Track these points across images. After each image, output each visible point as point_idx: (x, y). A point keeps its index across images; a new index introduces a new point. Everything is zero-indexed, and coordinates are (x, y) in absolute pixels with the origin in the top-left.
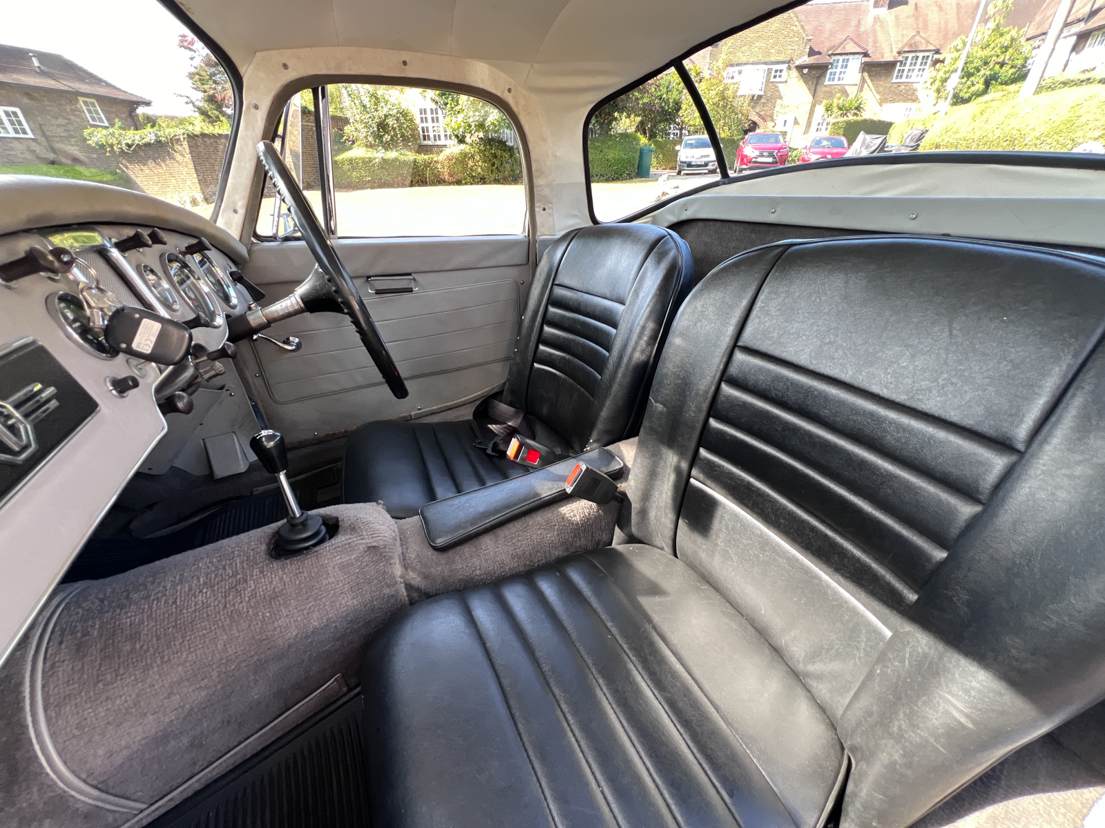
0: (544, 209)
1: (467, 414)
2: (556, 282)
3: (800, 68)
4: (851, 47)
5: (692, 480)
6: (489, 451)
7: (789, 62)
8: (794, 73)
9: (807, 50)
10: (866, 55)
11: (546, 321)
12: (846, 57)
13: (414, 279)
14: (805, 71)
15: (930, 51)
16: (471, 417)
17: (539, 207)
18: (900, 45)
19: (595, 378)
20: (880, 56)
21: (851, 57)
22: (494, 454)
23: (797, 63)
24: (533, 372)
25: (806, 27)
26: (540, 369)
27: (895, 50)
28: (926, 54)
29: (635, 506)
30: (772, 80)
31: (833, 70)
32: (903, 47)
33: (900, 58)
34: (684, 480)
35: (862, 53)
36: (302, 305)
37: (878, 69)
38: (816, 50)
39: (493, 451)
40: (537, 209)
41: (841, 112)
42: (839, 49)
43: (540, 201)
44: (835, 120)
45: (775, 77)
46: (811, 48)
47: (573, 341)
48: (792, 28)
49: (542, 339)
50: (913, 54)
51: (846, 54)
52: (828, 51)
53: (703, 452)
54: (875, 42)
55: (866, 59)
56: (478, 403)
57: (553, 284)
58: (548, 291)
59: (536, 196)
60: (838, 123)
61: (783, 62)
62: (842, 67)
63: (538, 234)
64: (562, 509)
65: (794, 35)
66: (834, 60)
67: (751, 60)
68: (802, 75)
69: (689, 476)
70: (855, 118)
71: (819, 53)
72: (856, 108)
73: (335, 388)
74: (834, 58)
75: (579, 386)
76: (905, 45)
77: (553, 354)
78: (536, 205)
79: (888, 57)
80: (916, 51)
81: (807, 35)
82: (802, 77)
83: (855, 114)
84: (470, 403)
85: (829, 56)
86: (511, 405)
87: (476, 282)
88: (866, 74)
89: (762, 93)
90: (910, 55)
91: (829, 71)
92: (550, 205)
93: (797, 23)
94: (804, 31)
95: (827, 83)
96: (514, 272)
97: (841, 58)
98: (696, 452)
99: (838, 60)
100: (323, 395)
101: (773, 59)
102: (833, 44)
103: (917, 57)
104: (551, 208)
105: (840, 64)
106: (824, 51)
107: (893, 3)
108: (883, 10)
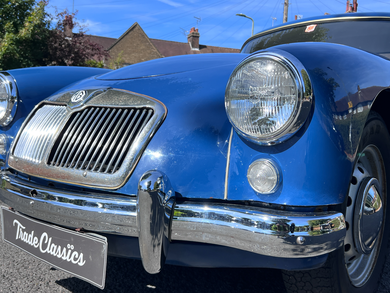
25: (160, 51)
81: (161, 55)
107: (201, 47)
108: (197, 49)
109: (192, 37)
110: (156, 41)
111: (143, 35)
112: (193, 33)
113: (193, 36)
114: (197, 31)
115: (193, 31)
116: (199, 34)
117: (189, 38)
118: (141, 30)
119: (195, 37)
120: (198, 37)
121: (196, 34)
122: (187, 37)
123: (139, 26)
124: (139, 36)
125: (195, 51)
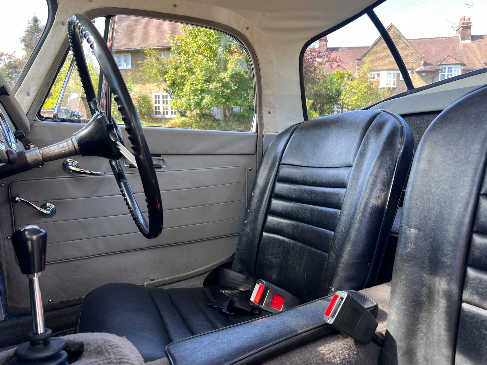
0: (270, 113)
1: (198, 283)
2: (282, 163)
3: (419, 73)
4: (451, 61)
5: (465, 306)
6: (225, 310)
7: (411, 69)
8: (416, 76)
9: (422, 63)
10: (463, 65)
11: (274, 195)
12: (450, 66)
13: (163, 160)
14: (424, 74)
16: (202, 286)
17: (266, 110)
18: (485, 60)
19: (328, 235)
20: (473, 66)
21: (453, 66)
22: (229, 313)
23: (417, 70)
24: (262, 241)
25: (419, 51)
26: (268, 237)
27: (483, 63)
29: (400, 345)
31: (443, 74)
34: (455, 307)
35: (461, 64)
36: (77, 147)
38: (429, 63)
39: (228, 310)
40: (264, 112)
42: (444, 62)
43: (266, 106)
46: (425, 62)
47: (302, 208)
48: (410, 51)
49: (270, 211)
51: (450, 64)
52: (437, 63)
53: (471, 273)
54: (468, 58)
55: (465, 67)
56: (206, 275)
57: (279, 164)
58: (275, 170)
59: (263, 102)
62: (448, 72)
63: (265, 130)
64: (320, 348)
65: (412, 55)
66: (442, 68)
67: (385, 68)
68: (422, 77)
69: (461, 301)
71: (431, 64)
73: (78, 254)
74: (441, 67)
75: (309, 247)
77: (281, 223)
78: (264, 109)
79: (479, 66)
81: (420, 55)
82: (422, 78)
84: (200, 275)
85: (438, 65)
86: (240, 272)
87: (213, 166)
89: (395, 86)
91: (440, 74)
92: (274, 110)
93: (412, 49)
94: (418, 52)
96: (244, 160)
97: (447, 67)
98: (464, 275)
99: (445, 68)
100: (66, 261)
102: (439, 59)
104: (275, 112)
105: (447, 70)
106: (434, 63)
107: (474, 38)
108: (469, 42)
109: (461, 29)
110: (417, 40)
111: (399, 36)
112: (463, 24)
113: (463, 27)
114: (468, 20)
115: (463, 21)
116: (471, 23)
118: (396, 31)
119: (466, 27)
120: (471, 26)
121: (468, 23)
122: (456, 29)
123: (394, 27)
125: (466, 44)
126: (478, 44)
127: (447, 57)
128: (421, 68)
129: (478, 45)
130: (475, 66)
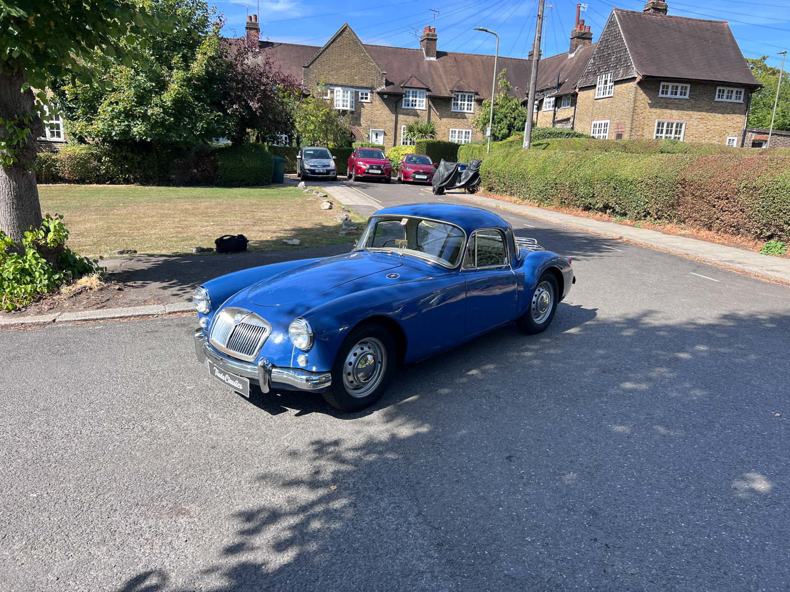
3: (381, 94)
4: (416, 83)
7: (371, 88)
8: (377, 98)
9: (384, 82)
10: (428, 90)
12: (414, 90)
14: (386, 97)
15: (472, 92)
18: (451, 86)
20: (439, 92)
21: (418, 91)
23: (378, 90)
25: (379, 64)
27: (448, 89)
28: (470, 94)
30: (360, 100)
31: (407, 98)
32: (453, 88)
33: (453, 95)
35: (425, 89)
37: (440, 101)
38: (391, 82)
41: (421, 134)
42: (408, 83)
44: (419, 140)
45: (362, 98)
46: (386, 80)
48: (369, 63)
50: (462, 94)
51: (414, 88)
52: (400, 83)
54: (433, 81)
55: (430, 93)
60: (420, 142)
61: (367, 88)
62: (413, 97)
65: (372, 69)
66: (406, 91)
67: (340, 83)
68: (384, 100)
70: (432, 139)
71: (393, 84)
72: (431, 133)
74: (405, 89)
76: (455, 86)
79: (445, 93)
80: (463, 92)
83: (431, 136)
85: (401, 87)
88: (430, 102)
89: (353, 109)
90: (460, 94)
91: (404, 99)
93: (372, 60)
94: (379, 66)
95: (403, 107)
97: (411, 91)
99: (409, 92)
101: (357, 84)
102: (402, 79)
103: (465, 96)
105: (411, 94)
106: (397, 83)
107: (440, 55)
108: (433, 59)
109: (426, 41)
110: (376, 48)
111: (357, 42)
112: (428, 35)
113: (428, 39)
114: (433, 31)
115: (428, 32)
116: (436, 36)
117: (421, 41)
118: (352, 34)
119: (430, 40)
120: (436, 40)
121: (433, 35)
122: (420, 39)
123: (350, 28)
124: (350, 43)
125: (431, 61)
126: (443, 64)
127: (411, 78)
128: (383, 87)
129: (444, 66)
130: (441, 93)
